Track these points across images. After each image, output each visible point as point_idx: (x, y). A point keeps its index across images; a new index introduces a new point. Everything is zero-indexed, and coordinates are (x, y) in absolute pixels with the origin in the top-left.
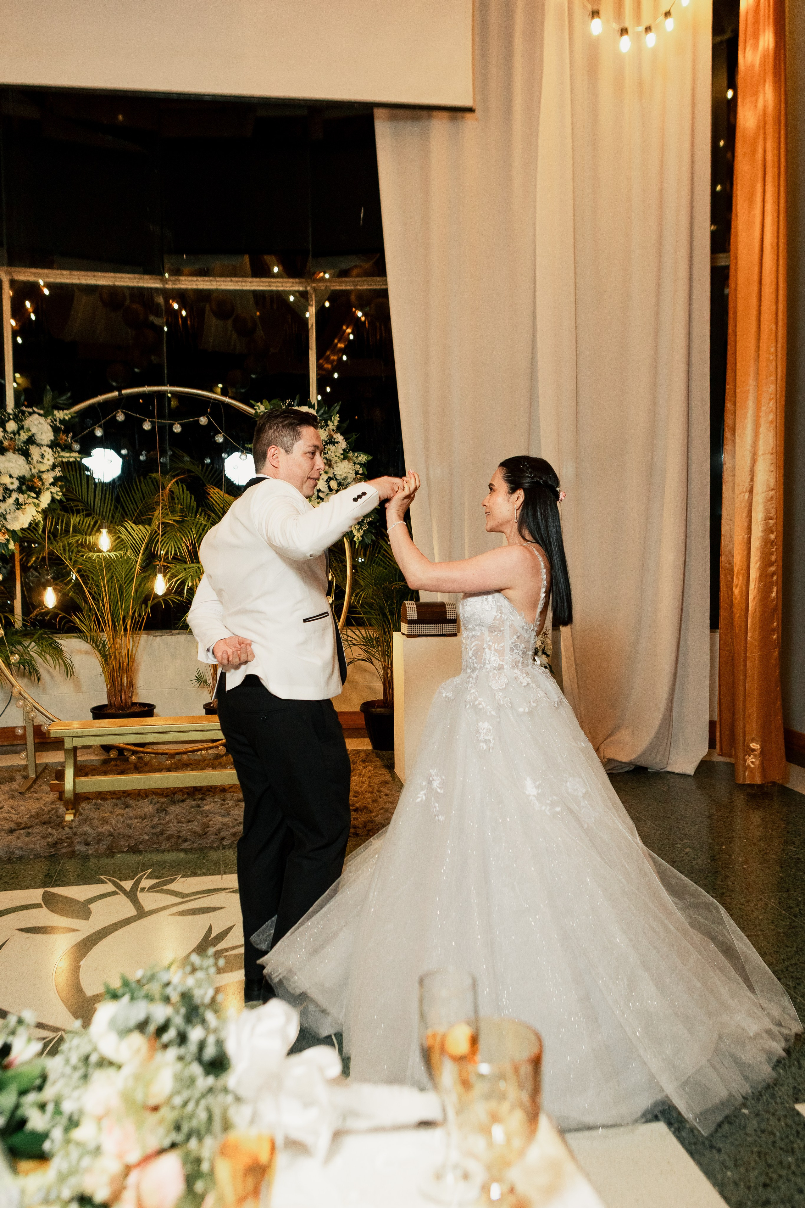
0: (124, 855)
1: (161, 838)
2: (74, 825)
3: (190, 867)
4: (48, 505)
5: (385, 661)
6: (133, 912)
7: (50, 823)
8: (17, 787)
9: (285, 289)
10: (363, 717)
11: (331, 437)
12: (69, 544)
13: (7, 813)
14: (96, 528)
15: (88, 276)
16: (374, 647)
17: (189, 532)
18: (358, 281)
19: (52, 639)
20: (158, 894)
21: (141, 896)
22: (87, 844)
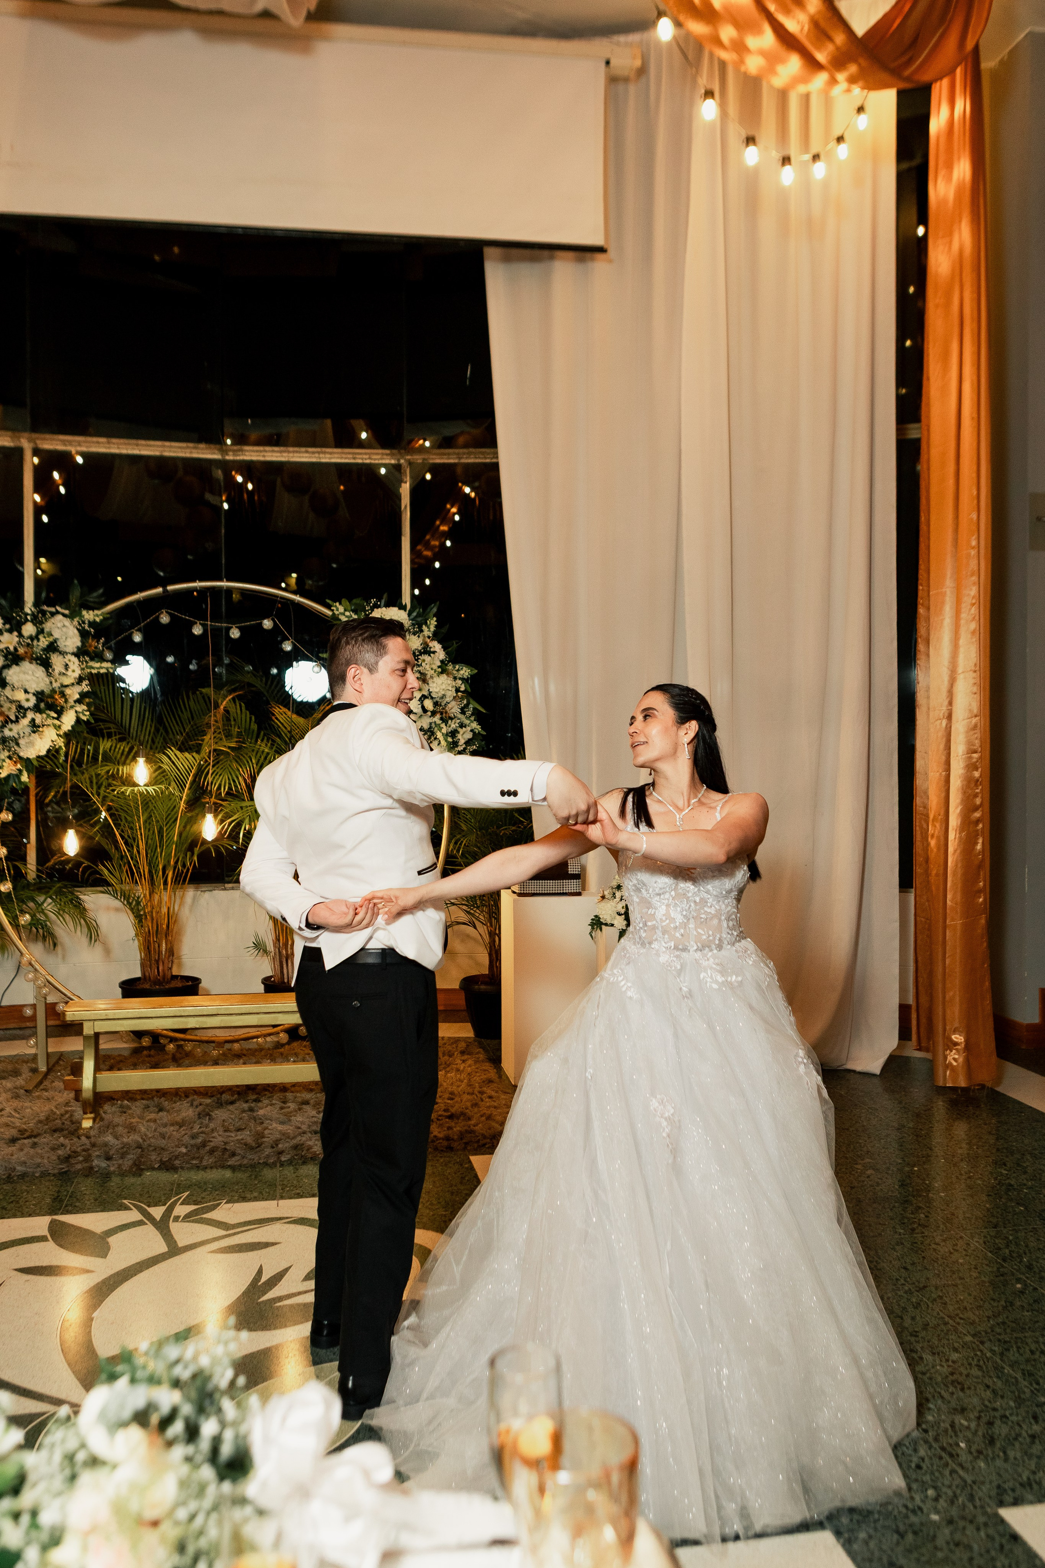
0: (154, 1172)
1: (202, 1152)
2: (92, 1133)
3: (238, 1190)
4: (72, 727)
5: (491, 925)
6: (162, 1247)
7: (62, 1130)
8: (23, 1083)
9: (373, 462)
10: (462, 995)
11: (426, 646)
12: (97, 775)
13: (9, 1117)
14: (130, 757)
15: (129, 444)
16: (478, 908)
17: (248, 762)
18: (464, 454)
19: (73, 894)
20: (196, 1224)
21: (174, 1227)
22: (109, 1158)
